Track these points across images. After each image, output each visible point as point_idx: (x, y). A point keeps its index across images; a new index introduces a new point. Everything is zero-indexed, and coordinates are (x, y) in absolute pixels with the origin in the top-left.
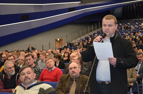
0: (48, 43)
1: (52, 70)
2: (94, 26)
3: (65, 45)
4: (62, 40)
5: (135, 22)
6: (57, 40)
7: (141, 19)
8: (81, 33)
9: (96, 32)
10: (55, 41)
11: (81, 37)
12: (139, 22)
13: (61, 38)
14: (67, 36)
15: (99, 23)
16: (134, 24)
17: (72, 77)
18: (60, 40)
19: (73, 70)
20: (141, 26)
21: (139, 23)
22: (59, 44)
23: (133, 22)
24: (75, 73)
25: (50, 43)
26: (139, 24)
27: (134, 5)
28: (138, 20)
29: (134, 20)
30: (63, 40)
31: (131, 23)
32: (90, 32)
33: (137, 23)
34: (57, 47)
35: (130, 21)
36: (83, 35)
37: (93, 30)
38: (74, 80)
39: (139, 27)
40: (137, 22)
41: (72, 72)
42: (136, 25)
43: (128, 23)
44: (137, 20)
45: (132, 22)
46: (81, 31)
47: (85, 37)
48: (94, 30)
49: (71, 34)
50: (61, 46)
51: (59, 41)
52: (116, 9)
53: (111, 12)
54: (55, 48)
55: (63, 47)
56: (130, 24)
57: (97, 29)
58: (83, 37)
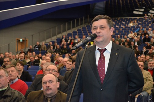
0: (8, 44)
1: (14, 82)
2: (69, 24)
3: (29, 48)
4: (26, 40)
5: (122, 21)
6: (20, 40)
7: (128, 18)
8: (51, 33)
9: (71, 32)
10: (16, 42)
11: (51, 38)
13: (25, 38)
14: (32, 35)
15: (75, 21)
16: (120, 24)
17: (46, 95)
18: (23, 40)
19: (48, 84)
20: (128, 26)
21: (126, 22)
22: (22, 46)
23: (119, 21)
24: (51, 89)
25: (10, 45)
26: (126, 24)
28: (125, 19)
29: (120, 19)
30: (28, 41)
31: (116, 22)
34: (18, 50)
35: (115, 19)
36: (54, 35)
39: (126, 27)
40: (124, 22)
41: (46, 88)
42: (123, 24)
44: (124, 18)
46: (51, 30)
47: (56, 38)
48: (69, 29)
49: (39, 33)
50: (25, 49)
51: (21, 42)
52: (97, 3)
54: (16, 51)
55: (27, 50)
56: (115, 24)
57: (73, 28)
58: (54, 38)
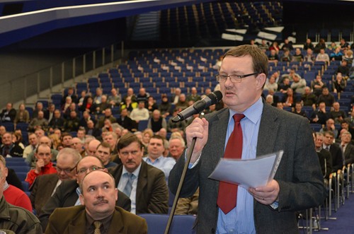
2: (79, 61)
5: (199, 55)
7: (213, 49)
9: (85, 81)
12: (210, 55)
16: (197, 63)
19: (101, 192)
20: (214, 67)
21: (208, 58)
23: (193, 55)
26: (208, 62)
27: (194, 7)
28: (206, 51)
29: (195, 51)
31: (186, 58)
32: (66, 79)
33: (203, 59)
35: (185, 51)
36: (46, 86)
37: (77, 75)
38: (98, 225)
39: (210, 70)
40: (204, 57)
42: (202, 63)
43: (178, 56)
44: (203, 49)
45: (189, 55)
46: (38, 75)
48: (79, 73)
49: (10, 82)
52: (141, 15)
53: (128, 23)
56: (186, 62)
57: (87, 71)
